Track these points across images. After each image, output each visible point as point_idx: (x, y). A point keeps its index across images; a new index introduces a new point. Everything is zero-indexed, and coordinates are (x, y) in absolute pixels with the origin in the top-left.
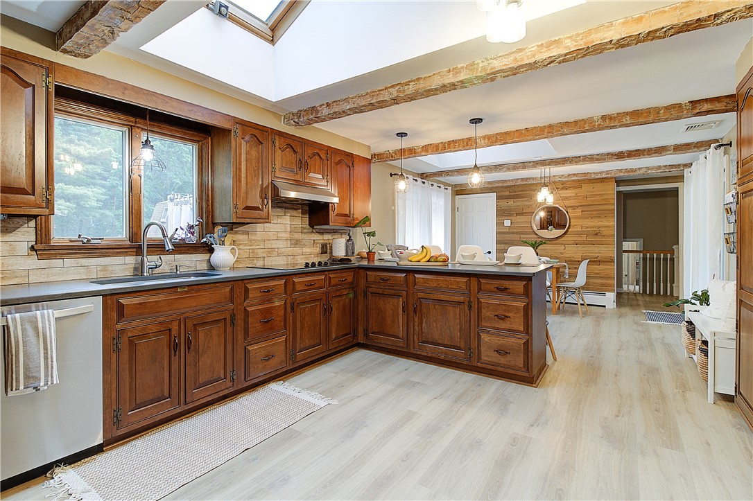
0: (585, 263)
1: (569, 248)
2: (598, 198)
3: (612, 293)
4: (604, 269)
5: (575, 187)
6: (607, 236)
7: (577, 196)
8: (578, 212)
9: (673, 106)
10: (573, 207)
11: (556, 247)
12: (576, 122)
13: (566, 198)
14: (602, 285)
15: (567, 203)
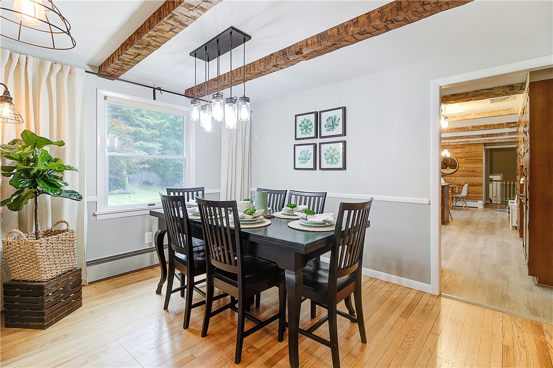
0: (466, 186)
1: (457, 178)
2: (474, 153)
3: (481, 201)
4: (477, 189)
5: (461, 148)
6: (479, 172)
7: (462, 152)
8: (463, 160)
9: (500, 124)
10: (460, 158)
11: (451, 178)
12: (461, 128)
13: (456, 153)
14: (476, 197)
15: (457, 156)
